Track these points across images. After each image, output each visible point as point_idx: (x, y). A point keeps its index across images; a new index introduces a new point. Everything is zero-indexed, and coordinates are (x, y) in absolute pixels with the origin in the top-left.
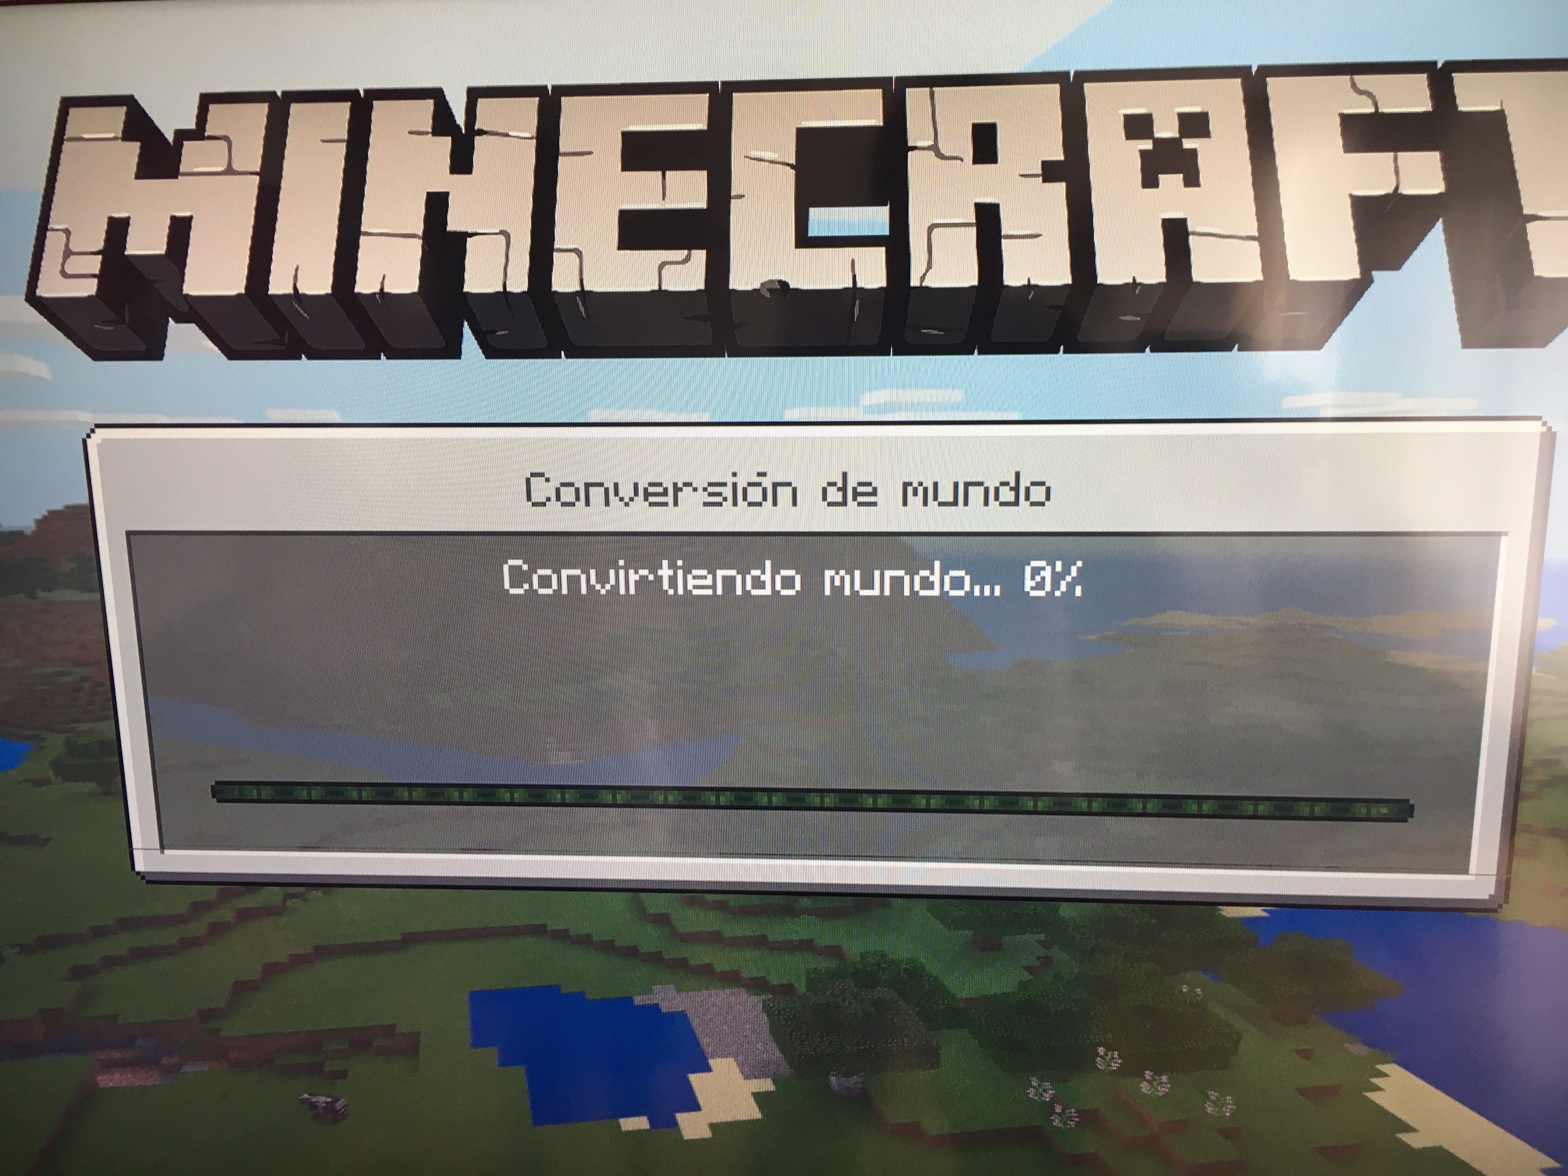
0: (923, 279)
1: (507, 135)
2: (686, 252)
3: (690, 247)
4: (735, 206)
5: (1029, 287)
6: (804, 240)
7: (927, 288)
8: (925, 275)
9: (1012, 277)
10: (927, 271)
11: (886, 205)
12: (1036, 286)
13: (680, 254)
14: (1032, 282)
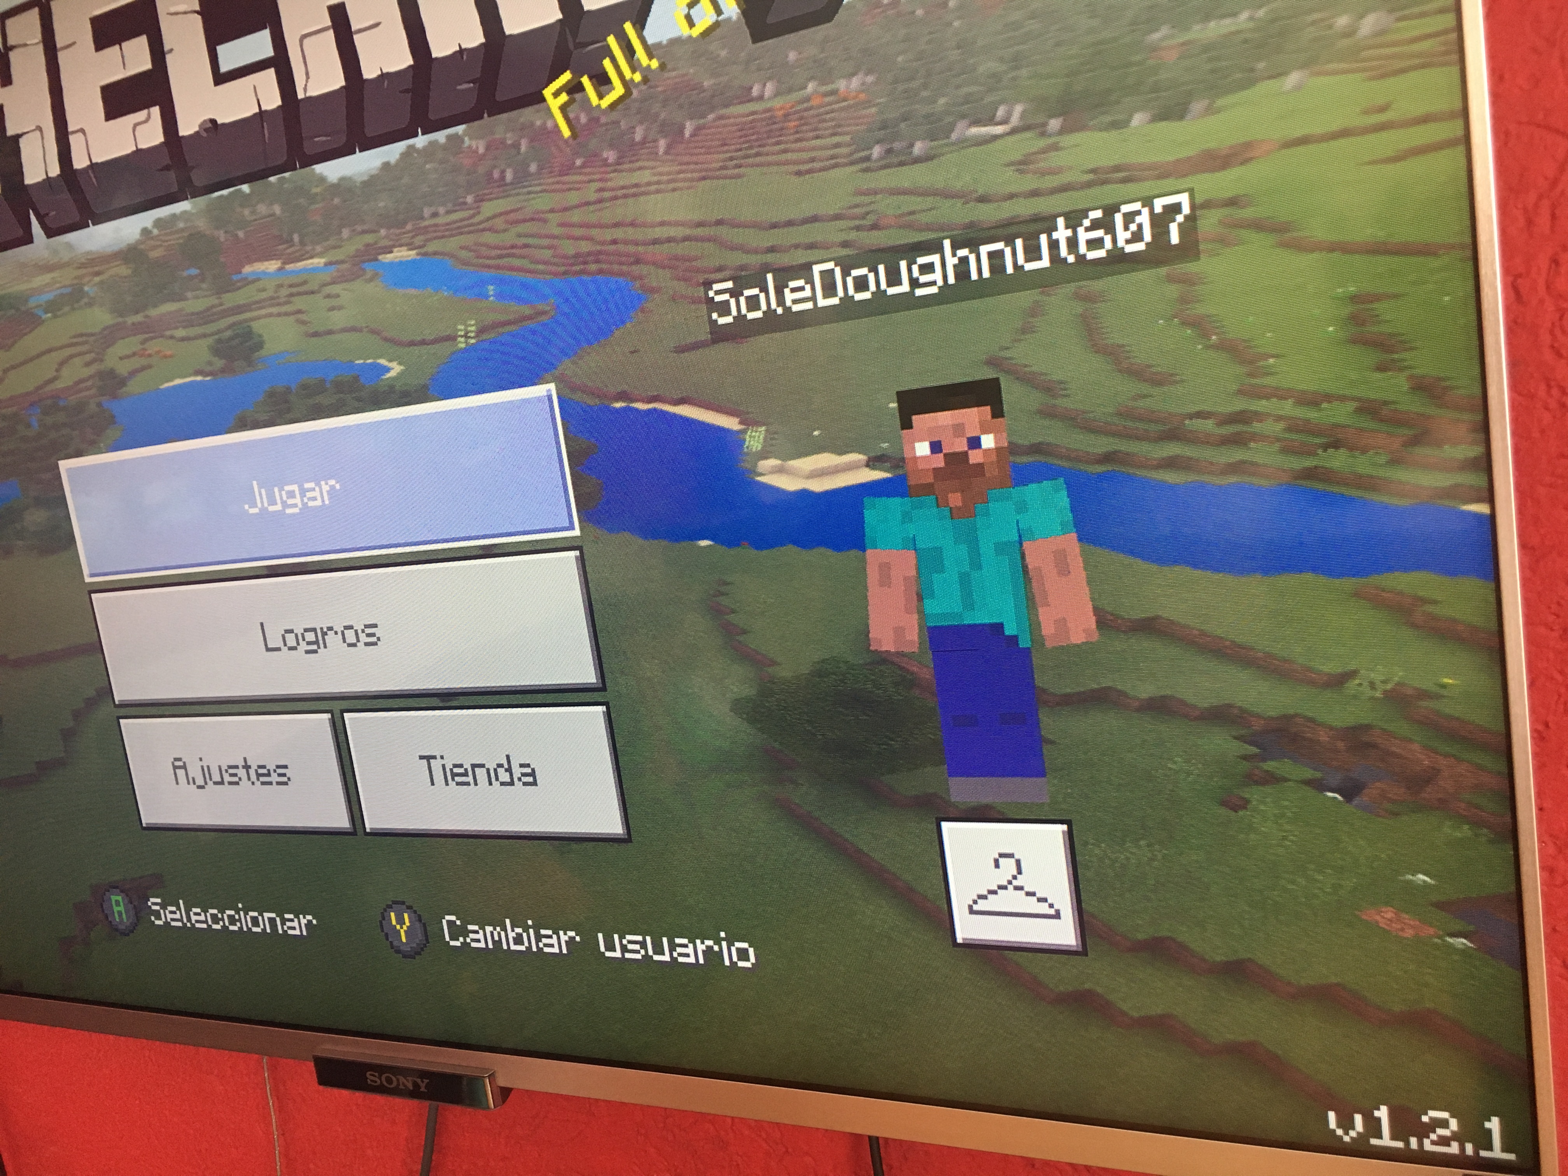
0: (305, 90)
1: (25, 45)
2: (145, 112)
3: (147, 106)
4: (169, 58)
5: (383, 76)
6: (220, 78)
7: (310, 98)
8: (306, 85)
9: (369, 72)
10: (307, 81)
11: (266, 28)
12: (388, 73)
13: (141, 115)
14: (385, 71)
